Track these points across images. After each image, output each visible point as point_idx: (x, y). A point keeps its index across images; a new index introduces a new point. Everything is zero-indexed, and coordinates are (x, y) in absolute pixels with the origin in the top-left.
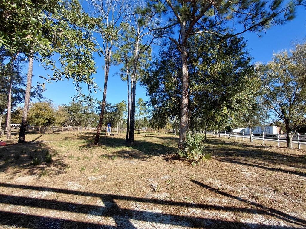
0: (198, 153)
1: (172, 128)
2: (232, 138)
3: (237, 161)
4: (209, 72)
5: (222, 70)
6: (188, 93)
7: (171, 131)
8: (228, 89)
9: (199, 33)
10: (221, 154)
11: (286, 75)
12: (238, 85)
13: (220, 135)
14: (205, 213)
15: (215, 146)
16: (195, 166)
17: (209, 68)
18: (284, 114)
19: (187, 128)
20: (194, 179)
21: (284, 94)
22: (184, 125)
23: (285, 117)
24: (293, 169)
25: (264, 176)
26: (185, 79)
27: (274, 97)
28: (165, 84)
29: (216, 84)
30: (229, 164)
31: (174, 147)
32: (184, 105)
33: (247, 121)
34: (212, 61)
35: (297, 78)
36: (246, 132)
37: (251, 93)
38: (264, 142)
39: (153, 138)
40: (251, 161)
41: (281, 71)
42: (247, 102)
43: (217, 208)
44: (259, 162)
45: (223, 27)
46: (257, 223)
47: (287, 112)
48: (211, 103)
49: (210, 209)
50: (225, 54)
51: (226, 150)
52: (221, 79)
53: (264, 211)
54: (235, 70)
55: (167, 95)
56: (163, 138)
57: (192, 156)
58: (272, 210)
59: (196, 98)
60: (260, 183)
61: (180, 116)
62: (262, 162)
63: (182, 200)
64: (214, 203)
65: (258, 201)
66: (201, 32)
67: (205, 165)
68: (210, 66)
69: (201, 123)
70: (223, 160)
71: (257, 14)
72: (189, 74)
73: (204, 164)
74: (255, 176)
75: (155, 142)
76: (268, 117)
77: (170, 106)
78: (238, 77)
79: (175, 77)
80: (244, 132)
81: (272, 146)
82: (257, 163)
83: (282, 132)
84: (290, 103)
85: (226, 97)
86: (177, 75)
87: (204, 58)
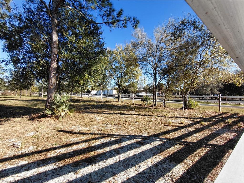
0: (64, 110)
1: (38, 90)
2: (90, 97)
3: (92, 112)
4: (76, 45)
5: (87, 46)
6: (57, 59)
7: (37, 93)
8: (90, 61)
9: (70, 8)
10: (82, 109)
11: (121, 60)
12: (96, 60)
13: (82, 96)
14: (69, 149)
15: (78, 104)
16: (61, 120)
17: (77, 42)
18: (118, 82)
19: (54, 89)
20: (60, 129)
21: (119, 71)
22: (52, 86)
23: (119, 84)
24: (119, 112)
25: (106, 118)
26: (55, 46)
27: (114, 72)
28: (31, 45)
29: (81, 56)
30: (87, 114)
31: (40, 108)
32: (53, 69)
33: (100, 86)
34: (79, 37)
35: (125, 63)
36: (99, 93)
37: (103, 67)
38: (108, 99)
39: (13, 101)
40: (100, 111)
41: (119, 57)
42: (100, 72)
43: (78, 143)
44: (104, 111)
45: (89, 13)
46: (100, 143)
47: (120, 81)
48: (76, 70)
49: (72, 146)
50: (89, 35)
51: (85, 106)
52: (86, 53)
53: (104, 136)
54: (95, 49)
55: (33, 57)
56: (27, 100)
57: (59, 112)
58: (108, 134)
59: (65, 64)
60: (104, 122)
61: (48, 79)
62: (106, 111)
63: (49, 147)
64: (76, 141)
65: (102, 132)
66: (72, 8)
67: (70, 118)
68: (78, 40)
69: (68, 87)
70: (83, 112)
71: (110, 15)
72: (59, 42)
73: (68, 117)
74: (102, 119)
75: (16, 105)
76: (111, 84)
77: (37, 68)
78: (96, 55)
79: (44, 41)
80: (98, 93)
81: (111, 101)
82: (103, 111)
83: (117, 93)
84: (121, 76)
85: (88, 67)
86: (47, 39)
87: (73, 32)
